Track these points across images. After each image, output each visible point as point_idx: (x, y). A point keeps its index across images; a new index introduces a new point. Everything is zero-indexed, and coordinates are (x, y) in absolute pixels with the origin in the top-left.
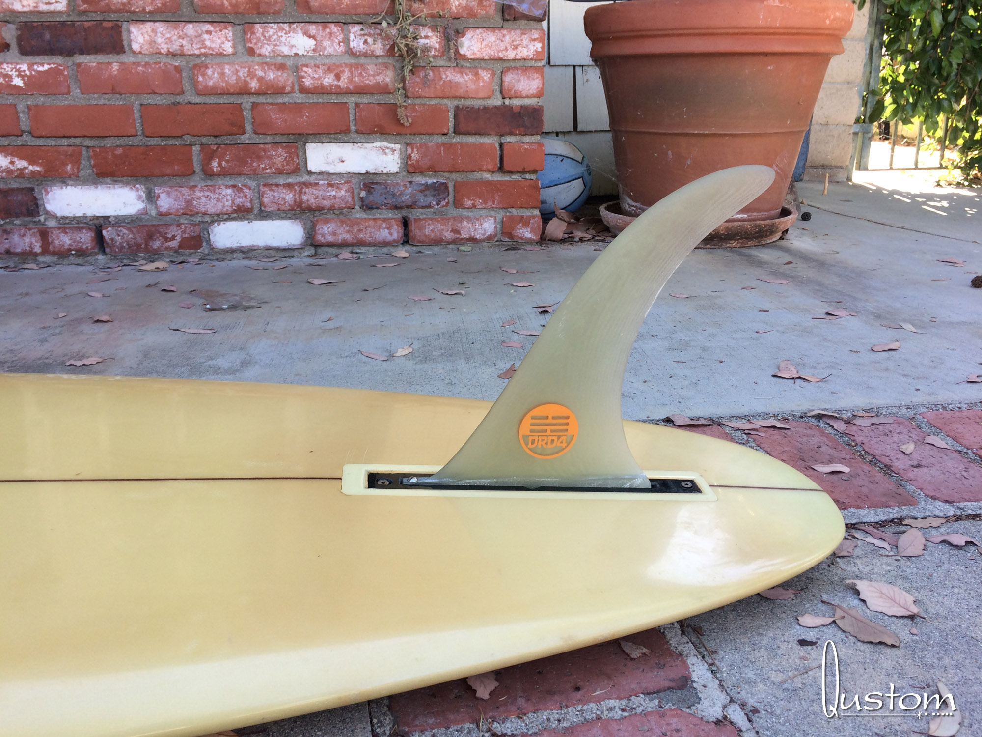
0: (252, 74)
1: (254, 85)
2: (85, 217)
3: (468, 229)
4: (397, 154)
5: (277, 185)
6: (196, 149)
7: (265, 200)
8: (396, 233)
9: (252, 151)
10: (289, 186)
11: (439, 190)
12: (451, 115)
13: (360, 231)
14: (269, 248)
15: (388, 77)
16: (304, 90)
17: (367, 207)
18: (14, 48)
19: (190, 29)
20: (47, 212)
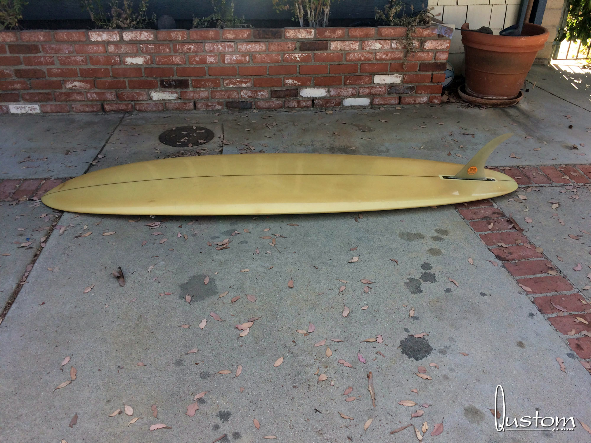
0: (362, 55)
1: (363, 58)
2: (310, 97)
3: (419, 100)
4: (401, 78)
5: (365, 88)
6: (343, 77)
7: (360, 92)
8: (397, 101)
9: (359, 78)
10: (368, 88)
11: (411, 88)
12: (419, 66)
13: (386, 101)
14: (359, 106)
15: (401, 55)
16: (376, 59)
17: (389, 93)
18: (298, 49)
19: (347, 43)
20: (300, 96)
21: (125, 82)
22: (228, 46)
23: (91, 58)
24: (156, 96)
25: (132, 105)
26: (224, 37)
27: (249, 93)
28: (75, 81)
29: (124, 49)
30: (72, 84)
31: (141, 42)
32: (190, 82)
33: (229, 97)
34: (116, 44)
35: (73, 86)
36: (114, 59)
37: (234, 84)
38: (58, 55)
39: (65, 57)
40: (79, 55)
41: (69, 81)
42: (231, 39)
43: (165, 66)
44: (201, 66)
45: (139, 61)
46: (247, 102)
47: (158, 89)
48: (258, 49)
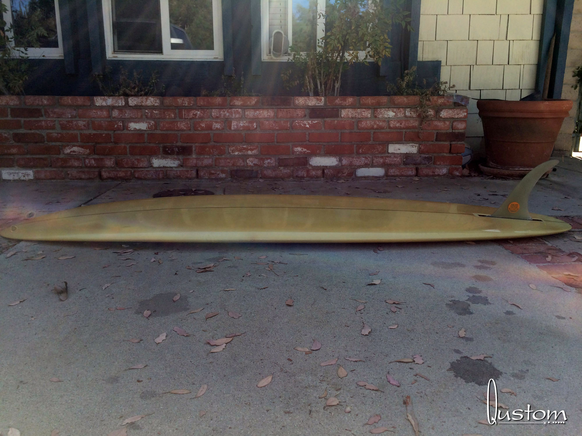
0: (375, 123)
1: (375, 126)
2: (320, 166)
3: (438, 171)
4: (417, 147)
5: (378, 157)
6: (355, 146)
7: (374, 161)
8: (414, 172)
9: (372, 146)
10: (382, 157)
11: (429, 159)
12: (435, 135)
13: (402, 172)
14: (373, 177)
15: (416, 124)
16: (390, 128)
17: (405, 164)
18: (307, 116)
19: (359, 110)
20: (310, 165)
21: (127, 148)
22: (235, 113)
23: (93, 122)
24: (157, 162)
25: (131, 173)
26: (231, 104)
27: (256, 161)
28: (74, 146)
29: (128, 114)
30: (70, 149)
31: (147, 107)
32: (194, 149)
33: (233, 165)
34: (120, 108)
35: (71, 152)
36: (117, 124)
37: (240, 151)
38: (60, 119)
39: (66, 121)
40: (81, 119)
41: (68, 146)
42: (239, 106)
43: (169, 132)
44: (206, 132)
45: (142, 126)
46: (253, 170)
47: (160, 156)
48: (266, 116)
